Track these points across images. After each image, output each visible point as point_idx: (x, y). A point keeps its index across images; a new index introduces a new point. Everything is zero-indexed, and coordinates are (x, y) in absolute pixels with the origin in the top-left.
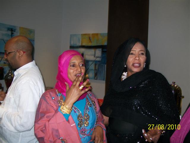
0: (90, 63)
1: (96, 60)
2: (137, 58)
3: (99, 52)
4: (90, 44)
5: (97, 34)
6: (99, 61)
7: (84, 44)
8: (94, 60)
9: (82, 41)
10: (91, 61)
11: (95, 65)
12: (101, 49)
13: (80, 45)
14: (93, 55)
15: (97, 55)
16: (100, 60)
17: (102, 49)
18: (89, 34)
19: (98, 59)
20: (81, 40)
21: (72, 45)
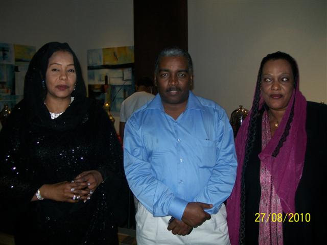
0: (117, 89)
1: (125, 84)
2: (64, 78)
3: (128, 73)
4: (115, 63)
5: (125, 48)
6: (129, 86)
7: (107, 63)
8: (123, 84)
9: (104, 59)
10: (119, 86)
11: (125, 91)
12: (130, 69)
13: (102, 64)
14: (121, 78)
15: (125, 78)
16: (130, 84)
17: (133, 69)
18: (113, 48)
19: (129, 83)
20: (102, 58)
21: (91, 65)
